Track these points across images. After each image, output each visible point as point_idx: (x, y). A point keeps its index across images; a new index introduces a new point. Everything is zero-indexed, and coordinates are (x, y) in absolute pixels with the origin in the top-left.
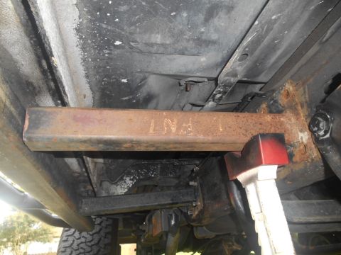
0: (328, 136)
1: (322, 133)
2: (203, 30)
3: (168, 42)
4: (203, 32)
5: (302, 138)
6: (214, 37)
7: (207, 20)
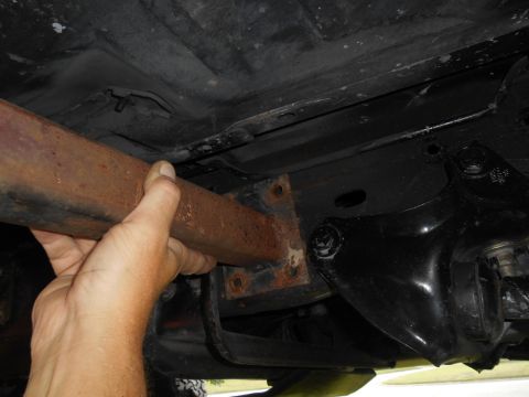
0: (332, 257)
1: (325, 252)
2: (257, 46)
3: (204, 26)
4: (253, 49)
5: (293, 257)
6: (258, 64)
7: (275, 38)
